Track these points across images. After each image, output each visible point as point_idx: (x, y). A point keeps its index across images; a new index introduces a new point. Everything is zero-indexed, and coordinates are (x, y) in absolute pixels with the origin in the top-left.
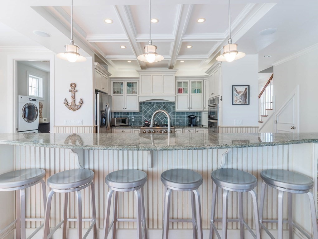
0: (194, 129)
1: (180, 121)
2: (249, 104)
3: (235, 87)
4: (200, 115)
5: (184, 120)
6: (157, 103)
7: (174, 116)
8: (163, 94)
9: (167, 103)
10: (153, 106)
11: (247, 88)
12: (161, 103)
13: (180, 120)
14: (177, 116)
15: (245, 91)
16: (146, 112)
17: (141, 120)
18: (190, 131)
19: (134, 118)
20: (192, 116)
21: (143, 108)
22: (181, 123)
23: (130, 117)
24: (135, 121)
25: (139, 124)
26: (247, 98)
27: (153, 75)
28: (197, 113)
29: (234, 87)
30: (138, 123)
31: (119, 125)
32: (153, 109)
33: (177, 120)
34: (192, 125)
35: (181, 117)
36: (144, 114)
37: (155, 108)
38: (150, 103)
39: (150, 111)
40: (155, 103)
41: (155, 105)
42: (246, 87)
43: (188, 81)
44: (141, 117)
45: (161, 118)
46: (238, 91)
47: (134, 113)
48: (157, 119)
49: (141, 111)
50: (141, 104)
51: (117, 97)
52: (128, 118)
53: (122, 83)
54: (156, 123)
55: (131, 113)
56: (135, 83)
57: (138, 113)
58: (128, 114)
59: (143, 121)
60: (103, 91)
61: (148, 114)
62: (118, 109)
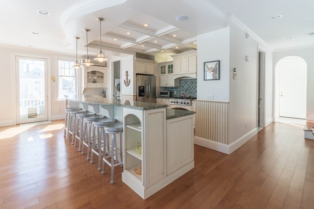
2: (219, 79)
3: (207, 63)
8: (188, 72)
10: (188, 82)
11: (217, 64)
15: (215, 67)
16: (183, 87)
17: (180, 93)
19: (175, 91)
21: (182, 84)
23: (174, 90)
26: (217, 73)
27: (181, 57)
29: (205, 64)
30: (178, 95)
31: (162, 96)
32: (188, 84)
36: (182, 89)
38: (186, 80)
39: (186, 87)
40: (189, 79)
42: (216, 62)
44: (180, 91)
45: (193, 92)
46: (209, 67)
47: (176, 88)
48: (191, 93)
49: (180, 86)
50: (180, 81)
51: (163, 77)
52: (172, 91)
53: (165, 66)
54: (189, 96)
55: (174, 87)
56: (172, 66)
57: (178, 88)
58: (172, 88)
59: (181, 94)
60: (146, 73)
61: (185, 88)
62: (163, 85)
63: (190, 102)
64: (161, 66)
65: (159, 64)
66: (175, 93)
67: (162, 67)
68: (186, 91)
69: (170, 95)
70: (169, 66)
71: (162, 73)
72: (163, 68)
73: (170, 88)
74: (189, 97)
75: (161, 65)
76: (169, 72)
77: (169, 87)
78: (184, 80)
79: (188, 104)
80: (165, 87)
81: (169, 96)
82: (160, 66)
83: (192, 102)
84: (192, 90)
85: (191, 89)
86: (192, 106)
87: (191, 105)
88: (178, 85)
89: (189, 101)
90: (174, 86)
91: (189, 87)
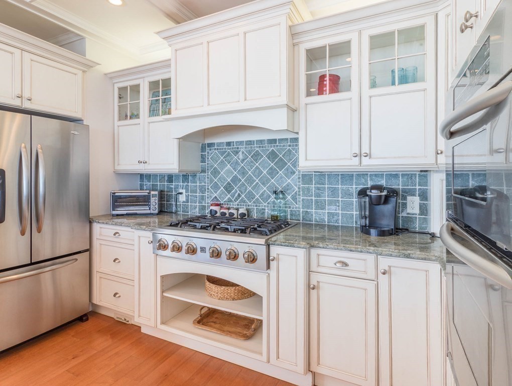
0: (371, 258)
1: (333, 209)
4: (426, 184)
5: (347, 206)
6: (250, 143)
7: (308, 189)
8: (244, 105)
9: (281, 140)
10: (237, 153)
12: (261, 142)
13: (331, 203)
14: (318, 189)
16: (216, 173)
17: (203, 198)
18: (346, 265)
19: (184, 191)
20: (374, 193)
21: (209, 161)
22: (337, 214)
23: (177, 187)
24: (187, 201)
25: (197, 210)
27: (209, 38)
28: (409, 176)
30: (195, 208)
31: (125, 212)
32: (237, 163)
33: (320, 205)
34: (373, 231)
35: (334, 192)
36: (211, 181)
37: (243, 160)
38: (229, 144)
39: (229, 172)
40: (241, 143)
41: (243, 149)
43: (354, 37)
44: (203, 190)
45: (262, 195)
47: (185, 177)
48: (250, 196)
49: (203, 171)
50: (203, 149)
51: (128, 131)
52: (170, 190)
53: (138, 86)
54: (241, 211)
55: (177, 176)
56: (167, 83)
57: (194, 176)
58: (170, 178)
59: (209, 201)
60: (27, 105)
61: (222, 179)
62: (129, 164)
63: (261, 252)
64: (120, 89)
65: (111, 77)
66: (182, 198)
67: (122, 90)
68: (228, 188)
69: (161, 206)
70: (154, 85)
71: (123, 116)
72: (127, 94)
73: (162, 176)
74: (243, 215)
75: (121, 85)
76: (153, 112)
77: (155, 175)
78: (220, 144)
79: (252, 259)
80: (142, 176)
81: (157, 211)
82: (116, 86)
83: (275, 250)
84: (256, 187)
85: (250, 180)
86: (273, 272)
87: (268, 267)
88: (194, 165)
89: (254, 243)
90: (177, 171)
91: (243, 173)
